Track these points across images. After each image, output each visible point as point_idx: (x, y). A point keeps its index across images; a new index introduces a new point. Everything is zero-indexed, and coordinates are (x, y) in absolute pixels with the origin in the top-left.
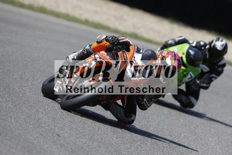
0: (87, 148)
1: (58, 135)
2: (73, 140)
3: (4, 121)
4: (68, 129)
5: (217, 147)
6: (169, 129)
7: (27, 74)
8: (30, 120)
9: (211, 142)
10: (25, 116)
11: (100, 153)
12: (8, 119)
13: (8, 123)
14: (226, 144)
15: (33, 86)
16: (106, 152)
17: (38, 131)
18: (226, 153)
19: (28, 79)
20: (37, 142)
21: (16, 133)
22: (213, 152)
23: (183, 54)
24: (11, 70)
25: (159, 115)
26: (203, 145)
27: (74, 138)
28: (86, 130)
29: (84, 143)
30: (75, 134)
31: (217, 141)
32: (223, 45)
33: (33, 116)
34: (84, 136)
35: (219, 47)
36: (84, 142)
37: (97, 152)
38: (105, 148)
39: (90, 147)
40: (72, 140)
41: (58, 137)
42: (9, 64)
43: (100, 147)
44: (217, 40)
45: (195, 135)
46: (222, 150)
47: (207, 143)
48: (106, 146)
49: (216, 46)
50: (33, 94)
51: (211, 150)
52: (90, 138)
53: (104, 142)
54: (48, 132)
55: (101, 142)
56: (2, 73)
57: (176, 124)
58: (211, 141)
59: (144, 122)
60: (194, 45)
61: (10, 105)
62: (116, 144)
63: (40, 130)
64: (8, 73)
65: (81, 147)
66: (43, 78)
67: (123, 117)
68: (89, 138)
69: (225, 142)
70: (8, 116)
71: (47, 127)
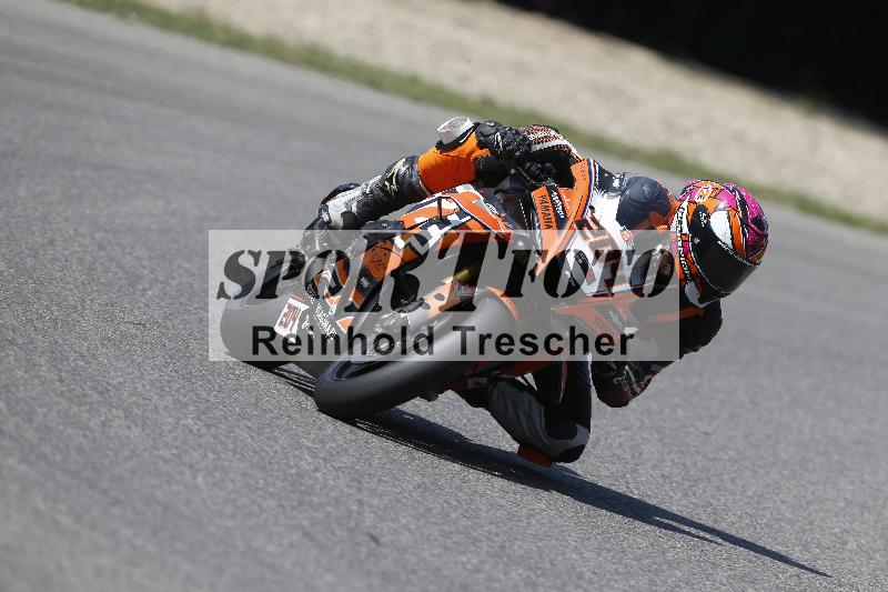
0: (482, 588)
1: (375, 539)
2: (431, 559)
3: (169, 483)
4: (412, 516)
6: (799, 521)
8: (264, 479)
10: (247, 464)
12: (182, 473)
13: (181, 488)
17: (296, 520)
20: (294, 564)
21: (213, 529)
24: (195, 286)
25: (760, 467)
27: (436, 551)
28: (483, 520)
29: (473, 571)
30: (437, 533)
33: (279, 464)
34: (474, 544)
36: (474, 565)
39: (497, 585)
40: (428, 556)
41: (373, 545)
42: (187, 265)
43: (535, 585)
48: (558, 582)
52: (497, 549)
53: (549, 566)
54: (335, 526)
55: (539, 568)
56: (162, 299)
57: (828, 500)
59: (704, 492)
61: (190, 421)
62: (595, 573)
63: (305, 518)
64: (183, 300)
65: (462, 587)
67: (541, 433)
68: (491, 550)
70: (185, 465)
71: (330, 504)
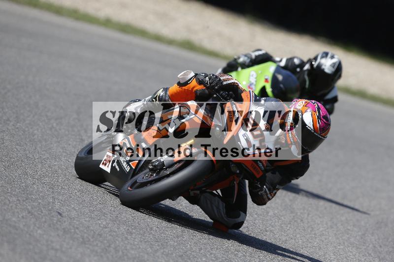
0: (108, 235)
1: (60, 214)
2: (85, 222)
4: (77, 204)
5: (328, 233)
7: (7, 110)
8: (11, 188)
9: (318, 224)
11: (131, 244)
14: (344, 227)
15: (17, 130)
16: (141, 241)
17: (25, 206)
18: (344, 243)
19: (8, 120)
20: (24, 226)
22: (323, 241)
23: (266, 80)
26: (304, 230)
27: (87, 219)
29: (104, 228)
30: (88, 211)
31: (329, 224)
32: (334, 64)
33: (17, 181)
34: (104, 216)
35: (328, 69)
36: (104, 225)
37: (126, 242)
38: (140, 236)
39: (115, 234)
40: (83, 221)
41: (59, 217)
43: (131, 233)
44: (324, 55)
45: (292, 212)
46: (338, 238)
47: (313, 226)
48: (141, 232)
49: (323, 67)
50: (17, 144)
51: (318, 239)
52: (114, 218)
53: (137, 225)
54: (42, 209)
55: (133, 226)
58: (319, 222)
60: (283, 64)
63: (29, 205)
65: (98, 234)
66: (34, 117)
67: (223, 216)
68: (112, 218)
69: (342, 225)
71: (40, 199)
